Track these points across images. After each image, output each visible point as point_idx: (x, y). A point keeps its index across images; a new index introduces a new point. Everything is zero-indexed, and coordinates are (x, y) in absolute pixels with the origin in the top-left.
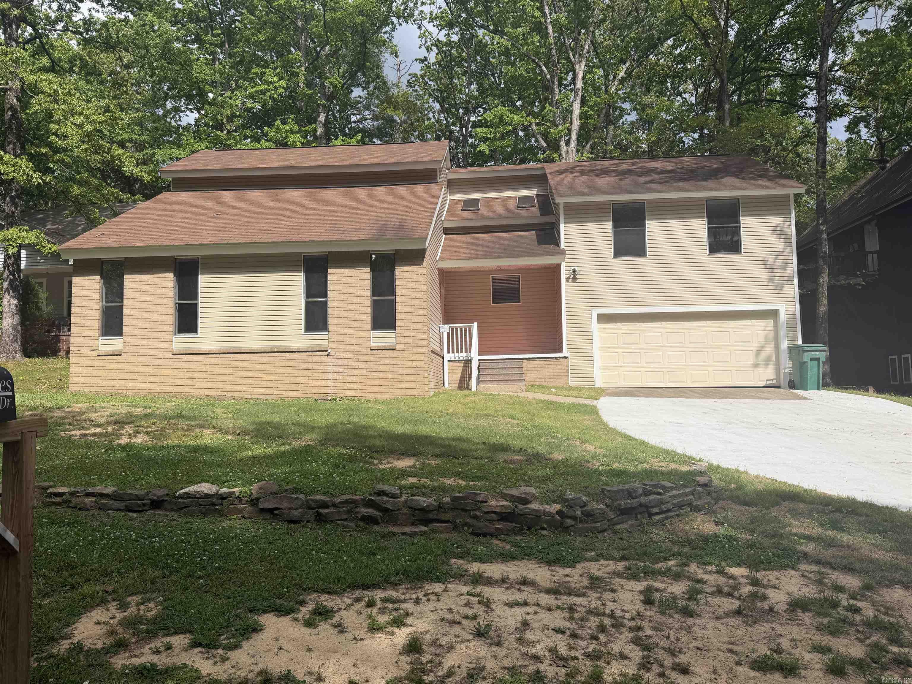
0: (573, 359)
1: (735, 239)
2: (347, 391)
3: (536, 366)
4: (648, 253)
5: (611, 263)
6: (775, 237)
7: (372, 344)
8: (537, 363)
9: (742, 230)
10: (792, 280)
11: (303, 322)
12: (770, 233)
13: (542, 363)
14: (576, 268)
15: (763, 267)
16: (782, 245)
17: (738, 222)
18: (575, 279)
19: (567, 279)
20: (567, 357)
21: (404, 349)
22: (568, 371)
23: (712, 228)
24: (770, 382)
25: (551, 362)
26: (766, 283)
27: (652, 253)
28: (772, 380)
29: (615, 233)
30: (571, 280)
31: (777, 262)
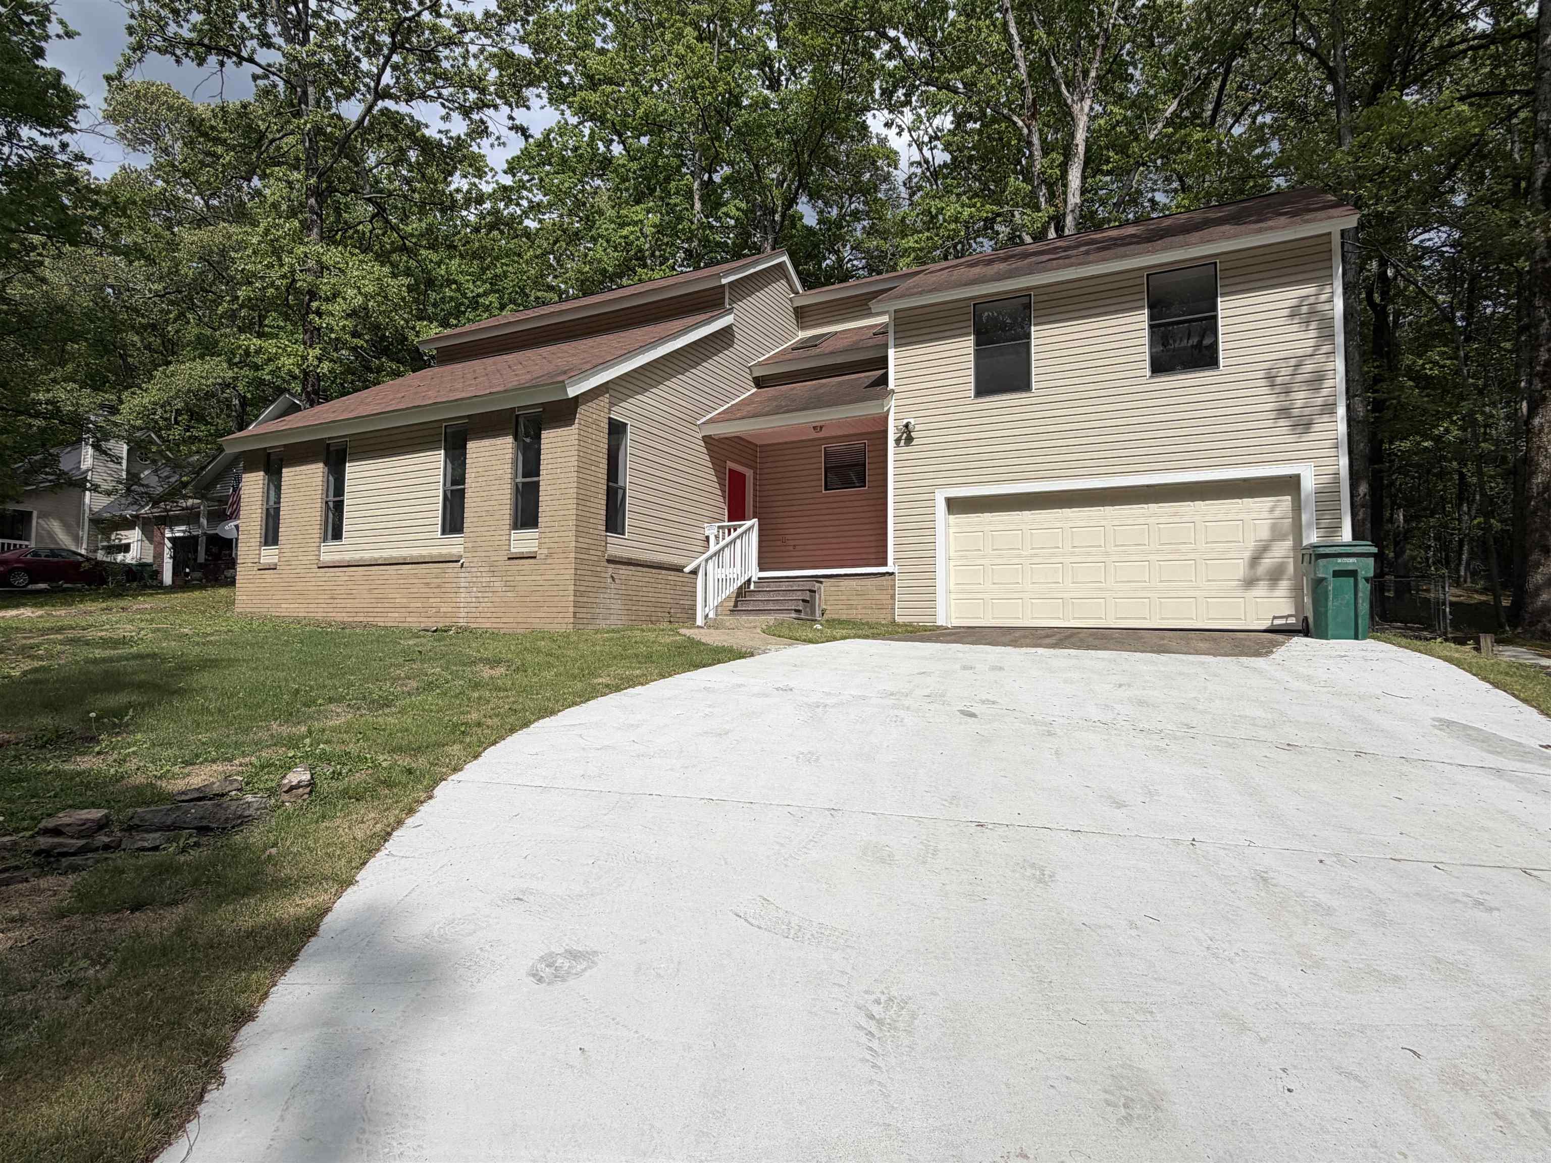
0: (903, 576)
1: (1207, 342)
2: (480, 620)
3: (843, 588)
4: (1034, 386)
5: (969, 408)
6: (1295, 328)
7: (513, 550)
8: (845, 583)
9: (1220, 322)
10: (1333, 413)
11: (439, 521)
12: (1282, 321)
13: (853, 583)
14: (912, 421)
15: (1266, 390)
16: (1312, 342)
17: (1214, 308)
18: (909, 440)
19: (898, 441)
20: (892, 574)
21: (548, 556)
22: (893, 597)
23: (1160, 325)
24: (1283, 621)
25: (868, 582)
26: (1270, 423)
27: (1041, 385)
28: (1287, 617)
29: (978, 354)
30: (902, 442)
31: (1299, 378)
